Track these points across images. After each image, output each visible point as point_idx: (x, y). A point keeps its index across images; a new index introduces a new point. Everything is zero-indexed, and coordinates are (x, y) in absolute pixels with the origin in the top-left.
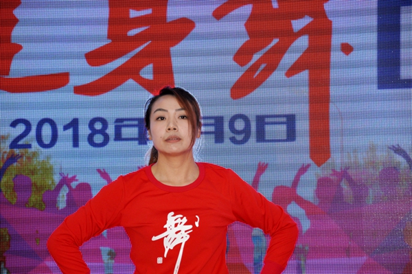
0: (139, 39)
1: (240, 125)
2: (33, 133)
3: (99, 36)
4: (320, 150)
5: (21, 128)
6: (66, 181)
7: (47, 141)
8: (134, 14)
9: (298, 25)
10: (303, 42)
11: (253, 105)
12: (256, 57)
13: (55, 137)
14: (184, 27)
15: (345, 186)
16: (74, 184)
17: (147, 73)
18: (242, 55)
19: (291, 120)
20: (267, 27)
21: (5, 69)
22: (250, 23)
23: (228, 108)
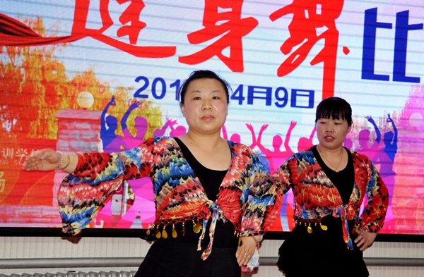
0: (223, 28)
1: (281, 94)
2: (150, 87)
5: (142, 83)
6: (170, 123)
7: (159, 94)
8: (220, 10)
9: (320, 30)
11: (289, 82)
12: (294, 49)
13: (164, 91)
14: (252, 24)
16: (175, 127)
17: (226, 52)
18: (285, 48)
19: (312, 94)
20: (301, 33)
21: (134, 39)
22: (291, 28)
23: (275, 82)
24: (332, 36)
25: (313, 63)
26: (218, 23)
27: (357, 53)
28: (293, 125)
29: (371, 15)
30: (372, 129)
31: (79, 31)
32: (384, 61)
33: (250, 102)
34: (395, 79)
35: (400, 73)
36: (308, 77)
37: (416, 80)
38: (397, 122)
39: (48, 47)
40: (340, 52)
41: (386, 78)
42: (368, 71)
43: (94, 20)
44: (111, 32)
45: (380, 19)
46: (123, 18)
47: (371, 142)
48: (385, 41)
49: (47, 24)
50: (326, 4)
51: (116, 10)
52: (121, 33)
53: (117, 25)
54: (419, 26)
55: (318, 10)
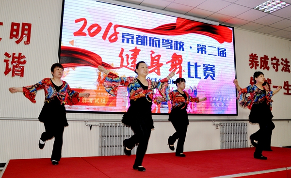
0: (155, 66)
3: (150, 65)
8: (154, 61)
9: (178, 66)
10: (178, 70)
12: (172, 70)
14: (162, 64)
18: (170, 70)
20: (173, 66)
22: (171, 65)
24: (181, 68)
25: (177, 74)
26: (154, 64)
27: (187, 71)
28: (173, 88)
29: (189, 63)
30: (191, 89)
31: (122, 66)
32: (193, 74)
35: (196, 77)
37: (200, 78)
38: (197, 87)
39: (115, 70)
40: (182, 71)
41: (193, 77)
42: (189, 76)
43: (125, 64)
45: (191, 64)
46: (132, 63)
47: (191, 92)
48: (193, 69)
49: (114, 64)
50: (179, 61)
51: (130, 61)
52: (131, 66)
53: (130, 65)
54: (200, 66)
55: (177, 62)
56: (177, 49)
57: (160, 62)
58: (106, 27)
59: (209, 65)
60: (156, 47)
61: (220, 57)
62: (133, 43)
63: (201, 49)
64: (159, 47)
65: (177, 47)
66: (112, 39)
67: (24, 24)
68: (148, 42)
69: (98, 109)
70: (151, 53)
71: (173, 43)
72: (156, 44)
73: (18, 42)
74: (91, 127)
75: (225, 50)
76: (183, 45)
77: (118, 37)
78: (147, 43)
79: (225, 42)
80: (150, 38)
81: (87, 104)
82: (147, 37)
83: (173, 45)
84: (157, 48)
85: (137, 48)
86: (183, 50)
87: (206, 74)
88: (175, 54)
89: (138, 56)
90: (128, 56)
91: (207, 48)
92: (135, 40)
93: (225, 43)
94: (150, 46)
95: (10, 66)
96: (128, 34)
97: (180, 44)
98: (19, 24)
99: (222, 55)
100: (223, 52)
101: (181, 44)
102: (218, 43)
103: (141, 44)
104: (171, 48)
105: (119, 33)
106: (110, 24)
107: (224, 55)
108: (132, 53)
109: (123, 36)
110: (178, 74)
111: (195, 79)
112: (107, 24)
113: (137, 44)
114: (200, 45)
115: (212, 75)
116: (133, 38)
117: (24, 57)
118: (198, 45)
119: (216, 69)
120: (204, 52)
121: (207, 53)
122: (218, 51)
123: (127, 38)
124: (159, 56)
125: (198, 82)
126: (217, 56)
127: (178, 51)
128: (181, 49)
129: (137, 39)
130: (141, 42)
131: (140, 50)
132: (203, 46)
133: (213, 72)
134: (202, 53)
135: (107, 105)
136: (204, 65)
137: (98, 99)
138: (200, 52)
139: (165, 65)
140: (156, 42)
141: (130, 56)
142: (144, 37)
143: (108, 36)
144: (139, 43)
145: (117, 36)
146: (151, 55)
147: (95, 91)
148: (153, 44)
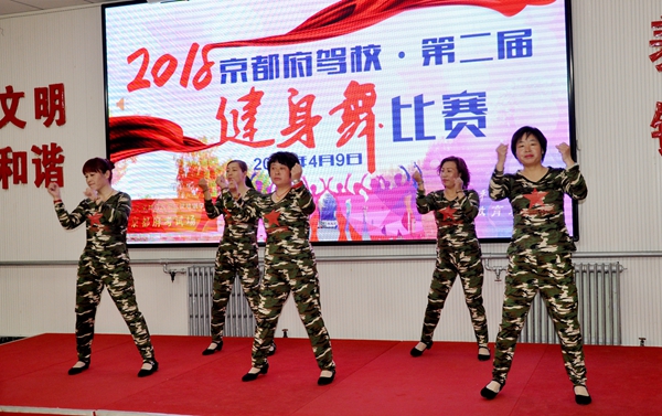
0: (301, 124)
1: (340, 158)
2: (262, 163)
3: (286, 125)
4: (372, 168)
8: (299, 114)
9: (362, 116)
10: (363, 125)
11: (345, 149)
12: (346, 129)
14: (318, 118)
15: (381, 181)
17: (304, 137)
18: (340, 130)
19: (360, 156)
20: (350, 118)
21: (251, 139)
22: (343, 117)
23: (335, 151)
24: (371, 119)
25: (360, 136)
26: (298, 122)
27: (389, 123)
28: (349, 176)
29: (396, 101)
30: (403, 173)
31: (224, 139)
32: (408, 128)
33: (321, 165)
34: (417, 139)
35: (420, 135)
36: (357, 144)
37: (433, 138)
38: (421, 166)
40: (376, 124)
41: (411, 139)
42: (397, 136)
43: (230, 132)
44: (240, 137)
45: (403, 102)
46: (245, 129)
47: (404, 180)
50: (365, 99)
51: (241, 124)
52: (245, 136)
53: (243, 132)
54: (432, 103)
55: (360, 103)
56: (359, 70)
57: (313, 114)
58: (186, 55)
59: (465, 94)
60: (302, 75)
61: (506, 60)
62: (244, 79)
63: (438, 50)
64: (309, 74)
65: (359, 63)
66: (200, 80)
67: (53, 87)
68: (281, 66)
69: (184, 239)
70: (290, 94)
71: (348, 53)
72: (301, 68)
73: (48, 124)
74: (173, 275)
75: (528, 32)
76: (377, 52)
77: (213, 72)
78: (278, 70)
79: (528, 6)
80: (286, 56)
81: (161, 229)
82: (277, 56)
83: (348, 61)
84: (306, 78)
85: (256, 90)
86: (378, 67)
87: (455, 124)
88: (353, 84)
89: (258, 109)
90: (235, 114)
91: (456, 42)
92: (250, 71)
93: (530, 10)
94: (286, 76)
95: (43, 170)
96: (234, 60)
97: (367, 54)
98: (46, 89)
99: (514, 52)
100: (519, 41)
101: (372, 52)
102: (501, 15)
103: (265, 78)
104: (343, 70)
105: (212, 63)
106: (195, 48)
107: (525, 51)
108: (245, 103)
109: (223, 68)
110: (365, 138)
111: (415, 143)
112: (189, 48)
113: (256, 79)
114: (434, 40)
115: (475, 123)
116: (244, 66)
117: (60, 150)
118: (425, 41)
119: (489, 103)
120: (445, 58)
121: (457, 58)
122: (501, 42)
123: (231, 72)
124: (310, 99)
125: (427, 150)
126: (496, 61)
127: (363, 73)
128: (372, 66)
129: (255, 66)
130: (265, 72)
131: (261, 93)
132: (442, 40)
133: (480, 112)
134: (439, 62)
135: (200, 228)
136: (446, 97)
137: (182, 217)
138: (433, 59)
139: (326, 119)
140: (300, 64)
141: (241, 113)
142: (271, 56)
143: (193, 74)
144: (261, 76)
145: (209, 71)
146: (290, 98)
147: (175, 200)
148: (294, 69)
